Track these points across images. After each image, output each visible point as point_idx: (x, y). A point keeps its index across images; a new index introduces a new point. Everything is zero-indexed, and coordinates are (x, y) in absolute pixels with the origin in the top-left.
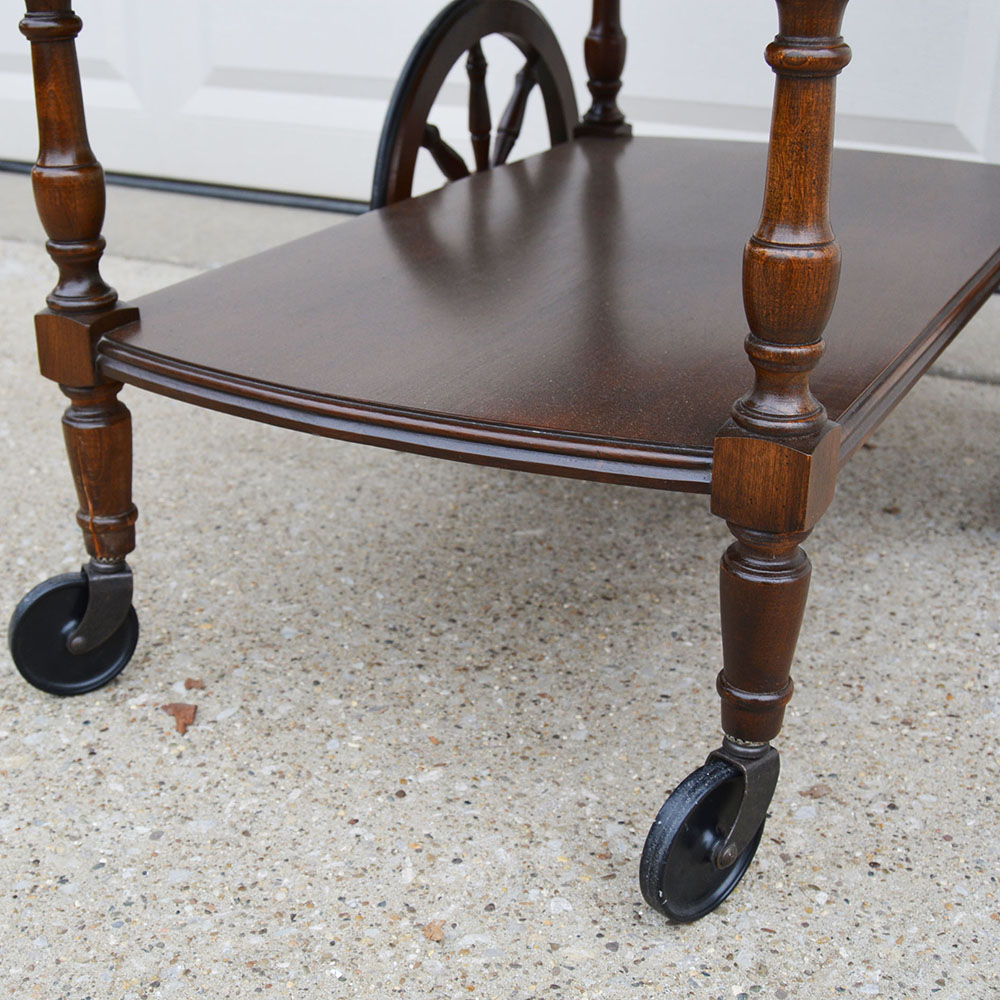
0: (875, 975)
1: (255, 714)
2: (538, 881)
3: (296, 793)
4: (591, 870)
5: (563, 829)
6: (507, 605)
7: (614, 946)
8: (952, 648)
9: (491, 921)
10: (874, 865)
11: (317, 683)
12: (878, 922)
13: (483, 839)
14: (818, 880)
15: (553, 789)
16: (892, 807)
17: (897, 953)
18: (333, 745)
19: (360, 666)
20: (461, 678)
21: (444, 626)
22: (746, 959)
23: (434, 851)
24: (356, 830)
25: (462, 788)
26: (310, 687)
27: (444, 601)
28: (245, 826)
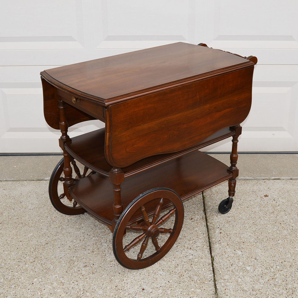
0: (96, 286)
1: (6, 279)
2: (55, 288)
3: (19, 288)
4: (61, 285)
5: (55, 281)
6: (33, 250)
7: (67, 293)
8: (96, 238)
9: (52, 295)
10: (93, 273)
11: (12, 271)
12: (95, 280)
13: (46, 286)
14: (87, 277)
15: (52, 276)
16: (93, 265)
17: (98, 283)
18: (20, 280)
19: (17, 267)
20: (32, 264)
21: (25, 256)
22: (82, 289)
23: (41, 289)
24: (30, 290)
25: (40, 280)
26: (12, 272)
27: (23, 252)
28: (15, 295)
